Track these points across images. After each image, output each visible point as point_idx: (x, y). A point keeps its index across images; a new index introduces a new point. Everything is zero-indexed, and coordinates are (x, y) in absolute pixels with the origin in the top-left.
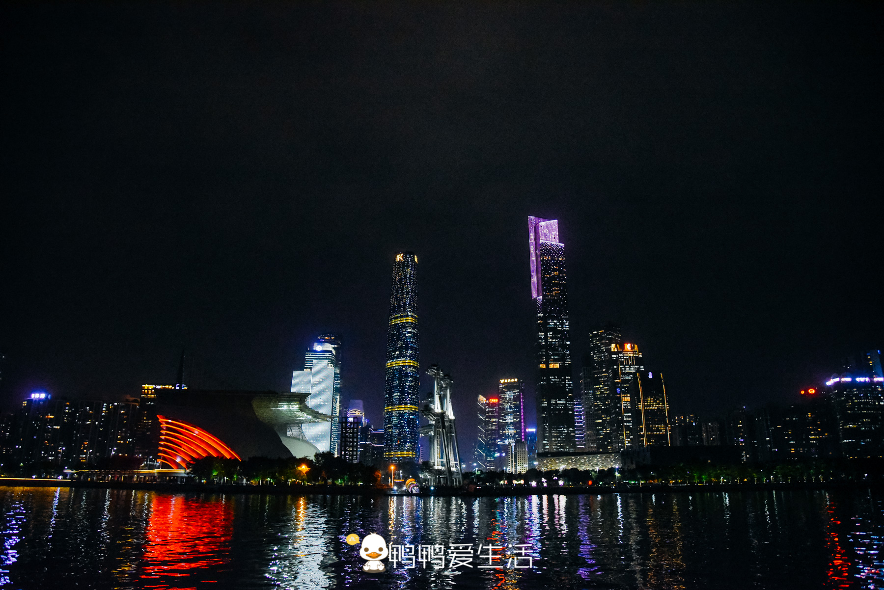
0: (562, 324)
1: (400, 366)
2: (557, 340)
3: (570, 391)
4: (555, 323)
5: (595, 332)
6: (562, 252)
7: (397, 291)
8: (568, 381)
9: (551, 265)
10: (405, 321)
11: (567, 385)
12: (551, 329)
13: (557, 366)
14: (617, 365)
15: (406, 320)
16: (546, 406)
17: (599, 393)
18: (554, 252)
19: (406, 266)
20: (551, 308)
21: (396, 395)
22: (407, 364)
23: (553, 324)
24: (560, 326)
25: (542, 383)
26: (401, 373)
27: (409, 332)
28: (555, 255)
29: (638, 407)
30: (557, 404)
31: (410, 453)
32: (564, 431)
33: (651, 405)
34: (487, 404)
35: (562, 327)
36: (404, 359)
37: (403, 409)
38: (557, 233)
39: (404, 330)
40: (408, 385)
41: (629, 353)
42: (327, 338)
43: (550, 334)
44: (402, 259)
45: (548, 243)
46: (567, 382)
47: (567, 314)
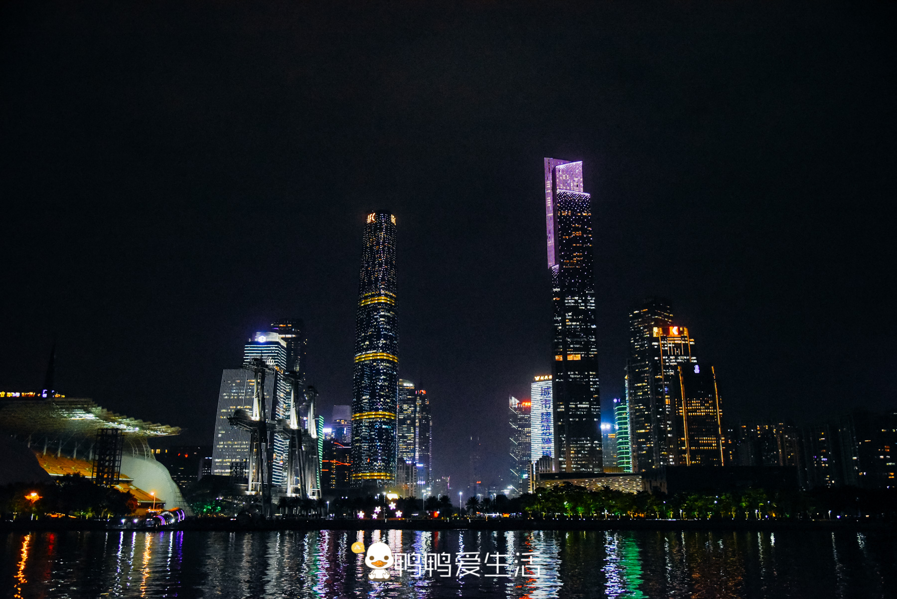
0: (586, 302)
1: (370, 360)
2: (578, 323)
3: (597, 391)
4: (575, 300)
5: (637, 312)
6: (587, 205)
7: (368, 262)
8: (593, 378)
9: (571, 222)
10: (376, 302)
11: (591, 383)
12: (570, 309)
13: (578, 357)
14: (659, 356)
15: (378, 300)
16: (562, 412)
17: (641, 393)
18: (576, 204)
19: (378, 229)
20: (570, 280)
21: (366, 398)
22: (378, 358)
23: (573, 301)
24: (583, 304)
25: (557, 380)
26: (373, 370)
27: (382, 316)
28: (578, 209)
29: (679, 413)
30: (577, 408)
31: (382, 474)
32: (587, 444)
33: (697, 409)
34: (519, 409)
35: (586, 306)
36: (375, 351)
37: (373, 417)
38: (582, 179)
39: (376, 313)
40: (379, 386)
41: (675, 339)
42: (282, 325)
43: (569, 316)
44: (374, 220)
45: (568, 194)
46: (591, 379)
47: (593, 288)
